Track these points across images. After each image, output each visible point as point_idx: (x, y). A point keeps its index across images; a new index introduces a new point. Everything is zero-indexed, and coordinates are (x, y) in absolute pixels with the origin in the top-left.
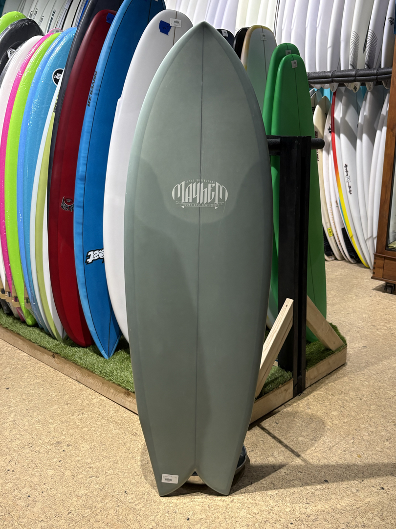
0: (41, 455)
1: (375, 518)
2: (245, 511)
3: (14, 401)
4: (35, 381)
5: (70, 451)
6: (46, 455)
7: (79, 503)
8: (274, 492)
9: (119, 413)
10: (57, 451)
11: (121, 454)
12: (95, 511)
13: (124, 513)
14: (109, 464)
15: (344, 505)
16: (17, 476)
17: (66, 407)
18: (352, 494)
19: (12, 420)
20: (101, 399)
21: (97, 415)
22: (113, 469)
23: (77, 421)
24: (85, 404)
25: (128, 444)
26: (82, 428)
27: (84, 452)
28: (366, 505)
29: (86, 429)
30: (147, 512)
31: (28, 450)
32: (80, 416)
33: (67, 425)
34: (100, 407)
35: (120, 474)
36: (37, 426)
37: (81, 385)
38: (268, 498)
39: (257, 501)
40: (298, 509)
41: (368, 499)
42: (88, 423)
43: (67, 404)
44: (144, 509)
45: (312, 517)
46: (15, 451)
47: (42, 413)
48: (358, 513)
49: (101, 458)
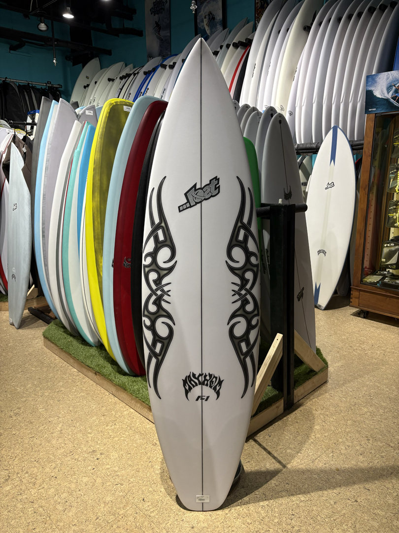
0: (79, 463)
1: (349, 530)
2: (240, 521)
3: (63, 412)
4: (81, 394)
5: (103, 459)
6: (83, 463)
7: (105, 509)
8: (266, 503)
9: (144, 425)
10: (92, 459)
11: (142, 463)
12: (118, 517)
13: (141, 520)
14: (132, 472)
15: (323, 517)
16: (59, 482)
17: (103, 418)
18: (330, 506)
19: (60, 429)
20: (130, 412)
21: (126, 426)
22: (135, 477)
23: (110, 431)
24: (117, 416)
25: (149, 454)
26: (113, 438)
27: (113, 460)
28: (342, 517)
29: (117, 439)
30: (160, 520)
31: (69, 458)
32: (113, 427)
33: (102, 434)
34: (129, 418)
35: (140, 482)
36: (79, 435)
37: (116, 399)
38: (260, 509)
39: (251, 511)
40: (284, 520)
41: (344, 511)
42: (119, 433)
43: (104, 415)
44: (157, 517)
45: (296, 528)
46: (59, 459)
47: (83, 423)
48: (334, 524)
49: (126, 466)
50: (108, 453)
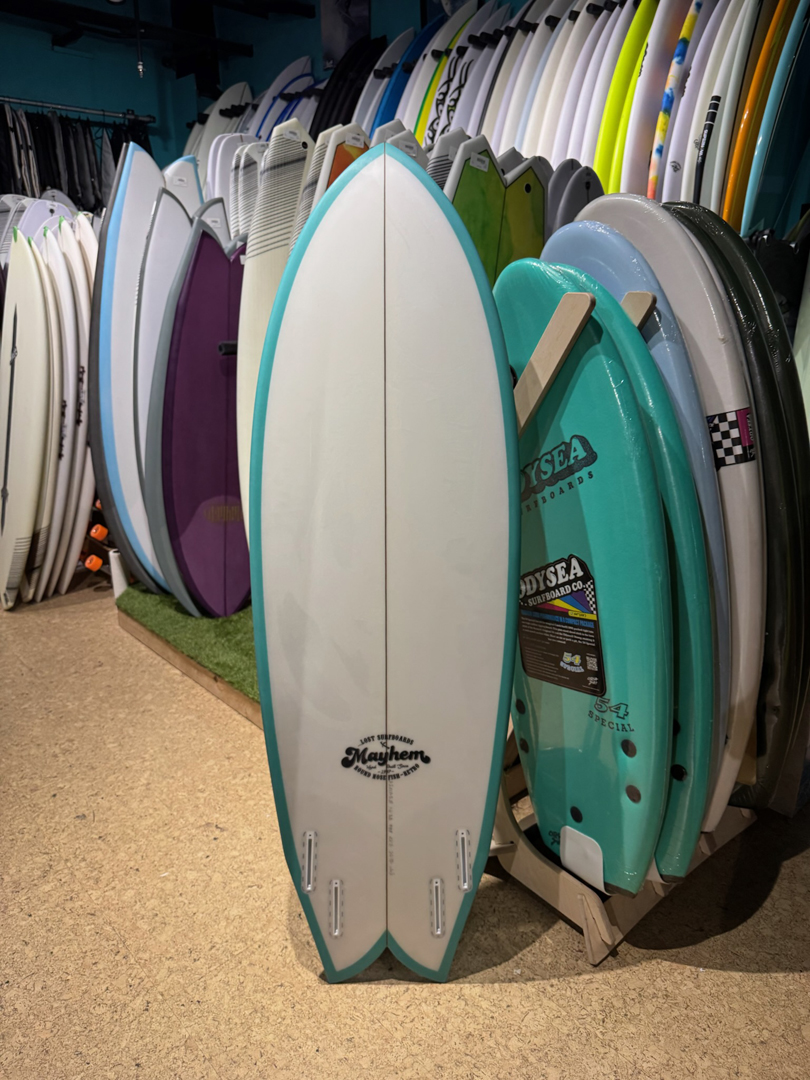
50: (234, 829)
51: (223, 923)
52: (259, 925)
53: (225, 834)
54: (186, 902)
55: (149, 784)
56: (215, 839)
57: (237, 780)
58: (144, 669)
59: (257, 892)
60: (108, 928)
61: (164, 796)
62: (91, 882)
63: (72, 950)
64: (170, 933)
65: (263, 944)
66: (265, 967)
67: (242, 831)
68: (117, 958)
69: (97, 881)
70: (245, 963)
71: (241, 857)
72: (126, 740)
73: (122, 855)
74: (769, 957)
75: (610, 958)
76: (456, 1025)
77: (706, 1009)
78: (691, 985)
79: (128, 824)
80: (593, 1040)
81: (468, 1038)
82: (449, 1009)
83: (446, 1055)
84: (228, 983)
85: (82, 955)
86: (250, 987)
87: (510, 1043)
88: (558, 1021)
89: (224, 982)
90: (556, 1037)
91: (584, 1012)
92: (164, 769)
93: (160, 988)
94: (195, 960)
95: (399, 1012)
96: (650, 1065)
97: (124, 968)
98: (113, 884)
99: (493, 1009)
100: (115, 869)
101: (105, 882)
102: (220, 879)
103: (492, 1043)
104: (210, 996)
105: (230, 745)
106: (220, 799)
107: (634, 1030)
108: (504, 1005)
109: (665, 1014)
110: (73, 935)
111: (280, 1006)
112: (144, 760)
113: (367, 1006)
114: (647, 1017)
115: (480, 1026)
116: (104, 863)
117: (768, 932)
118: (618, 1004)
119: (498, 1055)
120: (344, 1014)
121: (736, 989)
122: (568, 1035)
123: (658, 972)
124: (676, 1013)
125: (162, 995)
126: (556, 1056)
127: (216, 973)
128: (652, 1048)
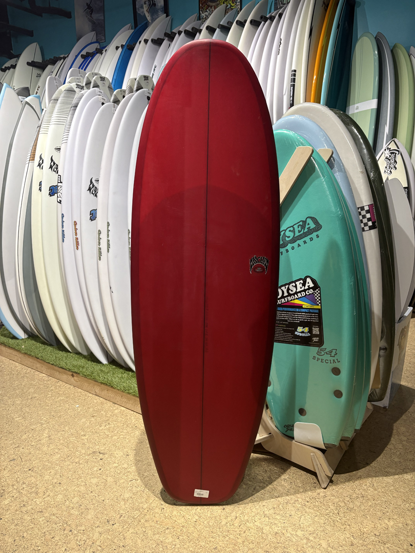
50: (111, 452)
51: (122, 503)
52: (144, 500)
53: (106, 456)
54: (96, 495)
55: (50, 436)
56: (101, 459)
57: (103, 427)
58: (22, 375)
59: (136, 483)
60: (54, 517)
61: (62, 441)
62: (33, 495)
63: (35, 533)
64: (92, 514)
65: (149, 509)
66: (155, 521)
67: (115, 453)
68: (65, 532)
69: (37, 493)
70: (142, 521)
71: (120, 466)
72: (26, 415)
73: (47, 477)
74: (401, 470)
75: (330, 484)
76: (268, 530)
77: (383, 499)
78: (372, 490)
79: (45, 460)
80: (337, 523)
81: (276, 535)
82: (261, 523)
83: (268, 545)
84: (137, 534)
85: (42, 534)
86: (150, 533)
87: (297, 533)
88: (317, 518)
89: (134, 533)
90: (319, 525)
91: (327, 511)
92: (57, 427)
93: (98, 543)
94: (113, 525)
95: (236, 530)
96: (367, 529)
97: (72, 536)
98: (47, 494)
99: (283, 518)
100: (46, 485)
101: (42, 494)
102: (112, 480)
103: (289, 535)
104: (128, 541)
105: (91, 410)
106: (96, 438)
107: (354, 515)
108: (288, 515)
109: (365, 504)
110: (33, 525)
111: (171, 540)
112: (42, 424)
113: (218, 530)
114: (358, 508)
115: (280, 528)
116: (38, 483)
117: (396, 460)
118: (342, 504)
119: (294, 540)
120: (207, 536)
121: (392, 488)
122: (324, 524)
123: (355, 486)
124: (370, 504)
125: (101, 547)
126: (322, 534)
127: (128, 529)
128: (365, 521)
